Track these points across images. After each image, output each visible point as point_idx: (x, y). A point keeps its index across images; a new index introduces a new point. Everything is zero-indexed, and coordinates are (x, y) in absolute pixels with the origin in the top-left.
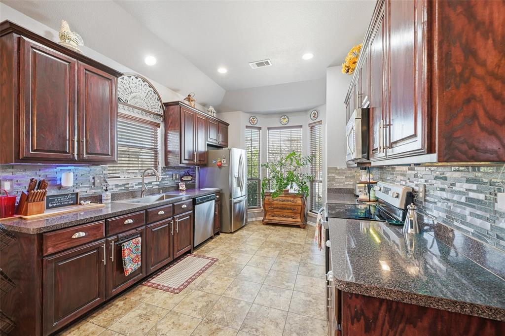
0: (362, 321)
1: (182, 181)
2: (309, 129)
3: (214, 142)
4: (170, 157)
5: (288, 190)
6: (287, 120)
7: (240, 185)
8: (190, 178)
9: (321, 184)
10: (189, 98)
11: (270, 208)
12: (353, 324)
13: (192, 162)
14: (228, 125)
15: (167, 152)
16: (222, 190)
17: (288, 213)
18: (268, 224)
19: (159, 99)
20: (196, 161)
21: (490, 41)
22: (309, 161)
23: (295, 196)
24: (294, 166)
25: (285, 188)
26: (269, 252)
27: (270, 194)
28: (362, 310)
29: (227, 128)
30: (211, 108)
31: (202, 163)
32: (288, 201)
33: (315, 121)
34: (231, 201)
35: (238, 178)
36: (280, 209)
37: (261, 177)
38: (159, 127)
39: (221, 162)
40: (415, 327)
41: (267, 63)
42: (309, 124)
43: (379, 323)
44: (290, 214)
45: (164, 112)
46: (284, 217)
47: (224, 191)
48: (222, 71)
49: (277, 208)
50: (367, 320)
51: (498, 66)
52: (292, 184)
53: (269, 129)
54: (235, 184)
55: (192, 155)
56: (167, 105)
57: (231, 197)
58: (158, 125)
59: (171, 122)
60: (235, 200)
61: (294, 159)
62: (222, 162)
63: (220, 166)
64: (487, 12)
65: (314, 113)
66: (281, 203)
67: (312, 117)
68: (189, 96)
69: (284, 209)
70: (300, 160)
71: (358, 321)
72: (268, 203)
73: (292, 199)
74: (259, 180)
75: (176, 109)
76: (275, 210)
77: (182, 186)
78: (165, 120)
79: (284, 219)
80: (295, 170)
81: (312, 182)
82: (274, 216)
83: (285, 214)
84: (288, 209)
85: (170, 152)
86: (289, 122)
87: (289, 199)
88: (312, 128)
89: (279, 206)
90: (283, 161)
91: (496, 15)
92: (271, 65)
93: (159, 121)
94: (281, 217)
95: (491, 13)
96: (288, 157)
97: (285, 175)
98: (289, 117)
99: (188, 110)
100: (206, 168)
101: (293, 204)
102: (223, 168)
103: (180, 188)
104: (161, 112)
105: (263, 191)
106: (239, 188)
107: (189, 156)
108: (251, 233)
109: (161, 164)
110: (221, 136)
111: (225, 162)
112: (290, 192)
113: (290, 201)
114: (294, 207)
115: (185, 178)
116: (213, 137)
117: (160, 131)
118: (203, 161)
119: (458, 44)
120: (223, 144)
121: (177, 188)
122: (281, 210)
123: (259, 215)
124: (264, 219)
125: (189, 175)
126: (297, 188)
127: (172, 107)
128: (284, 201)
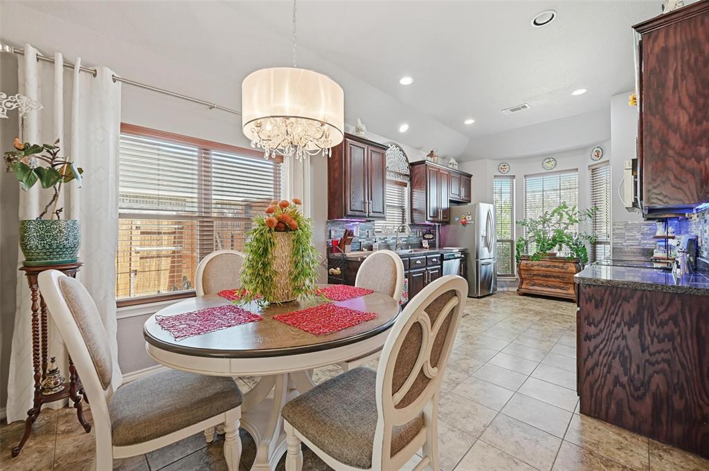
0: (593, 301)
1: (424, 238)
2: (589, 173)
3: (456, 198)
4: (415, 215)
5: (556, 254)
6: (553, 163)
7: (487, 245)
8: (431, 236)
9: (609, 246)
10: (431, 154)
11: (527, 275)
12: (587, 303)
13: (436, 219)
14: (470, 176)
15: (412, 210)
16: (466, 249)
17: (556, 282)
18: (525, 294)
19: (407, 161)
20: (440, 218)
21: (678, 135)
22: (589, 216)
23: (565, 260)
24: (565, 224)
25: (550, 249)
26: (527, 316)
27: (528, 258)
28: (593, 295)
29: (470, 180)
30: (453, 161)
31: (445, 220)
32: (555, 266)
33: (598, 162)
34: (477, 262)
35: (486, 238)
36: (544, 276)
37: (515, 238)
38: (406, 186)
39: (465, 218)
40: (628, 302)
41: (524, 107)
42: (589, 166)
43: (605, 302)
44: (558, 284)
45: (411, 171)
46: (549, 287)
47: (469, 251)
48: (469, 122)
49: (539, 275)
50: (596, 300)
51: (683, 149)
52: (560, 245)
53: (525, 176)
54: (482, 243)
55: (436, 213)
56: (412, 165)
57: (477, 258)
58: (405, 185)
59: (417, 181)
60: (483, 261)
61: (564, 213)
62: (467, 219)
63: (464, 224)
64: (676, 118)
65: (596, 151)
66: (543, 268)
67: (593, 157)
68: (432, 152)
69: (550, 277)
70: (575, 214)
71: (591, 301)
72: (525, 268)
73: (561, 265)
74: (512, 242)
75: (422, 168)
76: (535, 278)
77: (425, 244)
78: (411, 180)
79: (549, 289)
80: (566, 228)
81: (595, 244)
82: (534, 285)
83: (550, 283)
84: (554, 277)
85: (415, 210)
86: (558, 166)
87: (557, 264)
88: (594, 171)
89: (541, 273)
90: (548, 217)
91: (681, 120)
92: (529, 107)
93: (406, 181)
94: (544, 286)
95: (679, 118)
96: (555, 211)
97: (551, 235)
98: (557, 160)
99: (432, 167)
100: (447, 226)
101: (562, 270)
102: (468, 226)
103: (424, 245)
104: (408, 173)
105: (518, 253)
106: (487, 248)
107: (434, 214)
108: (502, 300)
109: (408, 222)
110: (463, 190)
111: (470, 219)
112: (558, 255)
113: (558, 267)
114: (565, 275)
115: (427, 236)
116: (455, 191)
117: (407, 190)
118: (446, 218)
119: (657, 137)
120: (466, 199)
121: (421, 246)
122: (543, 278)
123: (512, 284)
124: (520, 288)
125: (431, 234)
126: (569, 250)
127: (416, 166)
128: (549, 266)
